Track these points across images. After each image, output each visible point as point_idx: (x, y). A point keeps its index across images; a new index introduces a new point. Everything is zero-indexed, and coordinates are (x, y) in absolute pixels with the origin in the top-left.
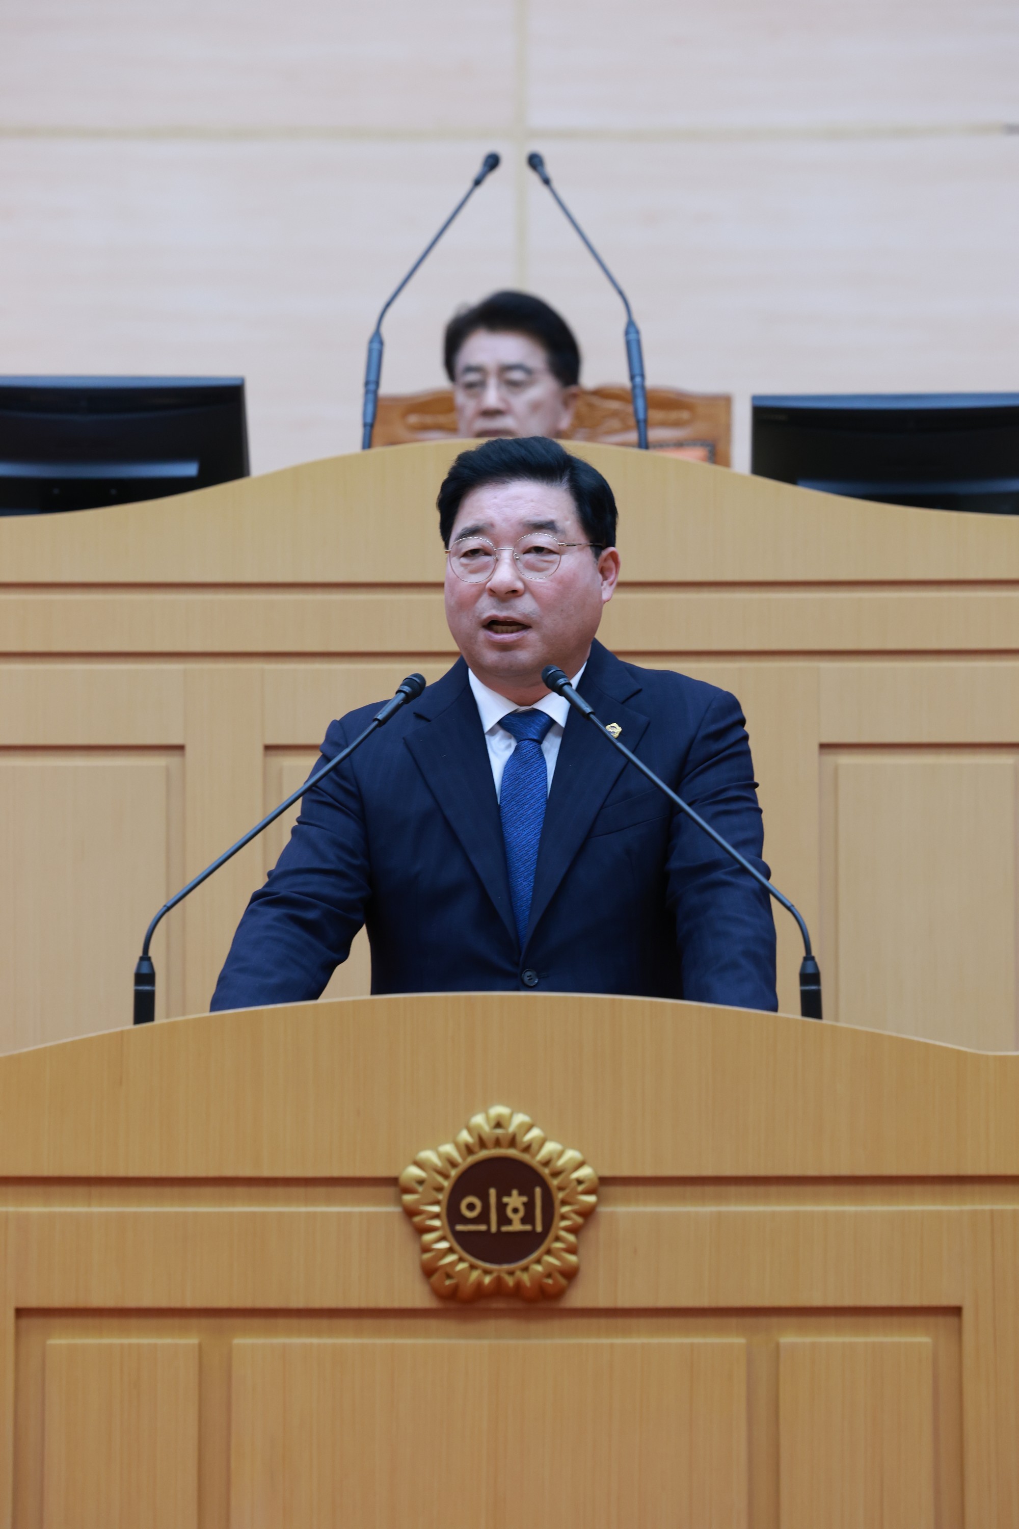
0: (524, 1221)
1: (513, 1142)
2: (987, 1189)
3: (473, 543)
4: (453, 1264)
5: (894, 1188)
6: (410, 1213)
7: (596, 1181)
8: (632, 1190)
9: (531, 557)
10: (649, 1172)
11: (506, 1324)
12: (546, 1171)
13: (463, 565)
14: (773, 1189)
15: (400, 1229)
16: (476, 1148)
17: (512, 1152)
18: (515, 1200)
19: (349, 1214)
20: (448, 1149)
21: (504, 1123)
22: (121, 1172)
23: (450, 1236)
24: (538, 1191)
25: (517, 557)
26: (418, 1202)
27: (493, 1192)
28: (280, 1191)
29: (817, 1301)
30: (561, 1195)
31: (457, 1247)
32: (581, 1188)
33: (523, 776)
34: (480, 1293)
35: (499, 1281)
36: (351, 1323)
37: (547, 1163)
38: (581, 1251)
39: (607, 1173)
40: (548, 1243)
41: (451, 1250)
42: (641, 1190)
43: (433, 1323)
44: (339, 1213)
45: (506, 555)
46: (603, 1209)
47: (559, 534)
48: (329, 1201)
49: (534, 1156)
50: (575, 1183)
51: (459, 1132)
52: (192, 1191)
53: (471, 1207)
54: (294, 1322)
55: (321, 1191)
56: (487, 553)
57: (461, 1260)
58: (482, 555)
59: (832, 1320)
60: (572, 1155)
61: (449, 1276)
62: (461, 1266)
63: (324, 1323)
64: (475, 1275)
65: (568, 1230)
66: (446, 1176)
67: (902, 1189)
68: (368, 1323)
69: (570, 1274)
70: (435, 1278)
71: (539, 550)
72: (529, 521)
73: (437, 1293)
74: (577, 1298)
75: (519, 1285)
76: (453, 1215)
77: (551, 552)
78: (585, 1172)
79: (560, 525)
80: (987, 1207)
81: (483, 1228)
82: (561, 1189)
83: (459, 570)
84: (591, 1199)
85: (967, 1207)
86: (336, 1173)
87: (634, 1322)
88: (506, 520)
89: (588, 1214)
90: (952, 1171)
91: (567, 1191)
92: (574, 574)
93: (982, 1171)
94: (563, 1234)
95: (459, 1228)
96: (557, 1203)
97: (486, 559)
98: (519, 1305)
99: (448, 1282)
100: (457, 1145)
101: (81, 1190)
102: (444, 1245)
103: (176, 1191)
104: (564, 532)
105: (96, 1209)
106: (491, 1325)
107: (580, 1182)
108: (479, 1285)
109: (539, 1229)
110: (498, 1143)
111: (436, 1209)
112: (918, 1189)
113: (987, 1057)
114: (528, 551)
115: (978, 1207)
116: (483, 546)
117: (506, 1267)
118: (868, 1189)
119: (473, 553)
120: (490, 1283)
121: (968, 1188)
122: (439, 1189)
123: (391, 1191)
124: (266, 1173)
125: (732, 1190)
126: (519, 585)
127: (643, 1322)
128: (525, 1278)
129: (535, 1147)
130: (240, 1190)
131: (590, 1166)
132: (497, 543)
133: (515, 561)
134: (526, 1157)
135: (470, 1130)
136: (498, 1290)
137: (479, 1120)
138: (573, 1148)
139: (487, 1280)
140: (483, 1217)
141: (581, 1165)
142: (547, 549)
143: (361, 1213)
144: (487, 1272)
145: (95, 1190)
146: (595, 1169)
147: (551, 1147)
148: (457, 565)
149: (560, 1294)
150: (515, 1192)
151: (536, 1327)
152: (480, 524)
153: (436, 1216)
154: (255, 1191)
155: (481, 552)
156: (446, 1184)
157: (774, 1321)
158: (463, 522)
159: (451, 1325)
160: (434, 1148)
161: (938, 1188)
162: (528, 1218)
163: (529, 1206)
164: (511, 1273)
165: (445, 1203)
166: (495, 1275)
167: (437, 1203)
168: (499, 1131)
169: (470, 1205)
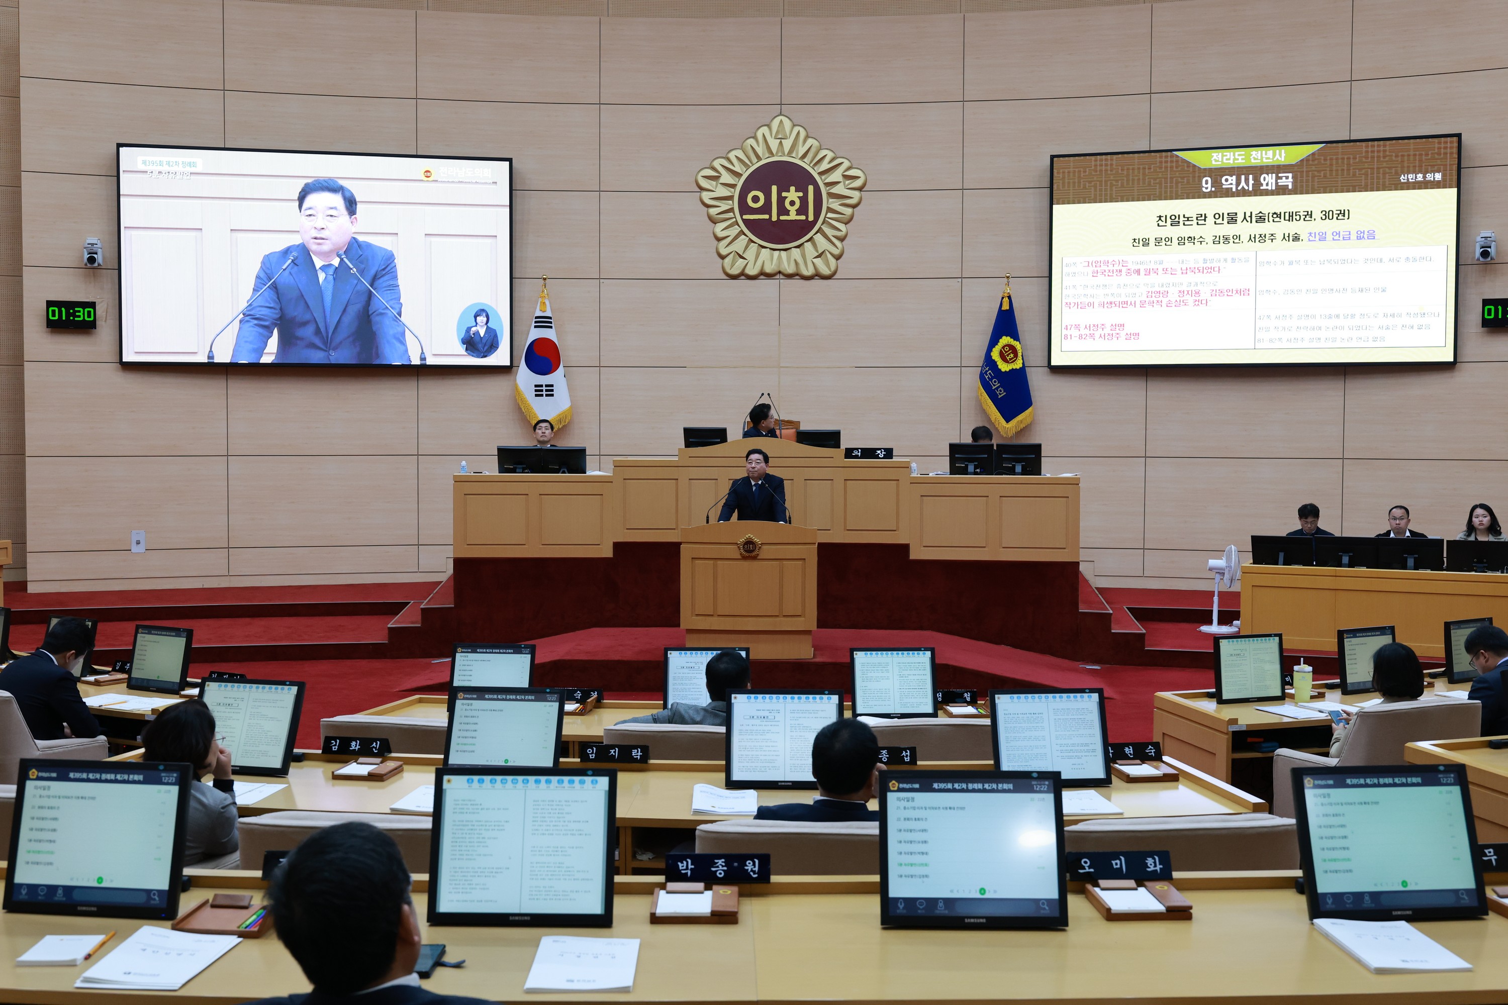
1: (751, 539)
4: (744, 553)
6: (739, 547)
7: (761, 544)
11: (750, 561)
15: (738, 549)
16: (747, 539)
18: (751, 546)
20: (743, 539)
21: (750, 536)
37: (755, 541)
38: (760, 551)
39: (764, 542)
40: (755, 551)
42: (767, 545)
43: (741, 560)
44: (731, 547)
54: (726, 560)
55: (728, 544)
61: (743, 555)
63: (730, 560)
64: (746, 554)
69: (758, 555)
74: (758, 558)
75: (752, 556)
76: (744, 547)
82: (757, 544)
89: (760, 547)
94: (757, 550)
96: (756, 546)
98: (752, 558)
101: (701, 544)
102: (743, 551)
105: (703, 546)
106: (748, 561)
107: (759, 544)
110: (749, 539)
120: (748, 556)
123: (736, 544)
125: (778, 545)
129: (754, 539)
135: (745, 537)
137: (747, 536)
140: (747, 548)
141: (759, 541)
144: (748, 554)
146: (761, 542)
147: (756, 539)
149: (757, 557)
151: (753, 561)
153: (742, 548)
156: (743, 544)
159: (743, 560)
162: (753, 548)
164: (751, 554)
165: (742, 546)
169: (746, 546)
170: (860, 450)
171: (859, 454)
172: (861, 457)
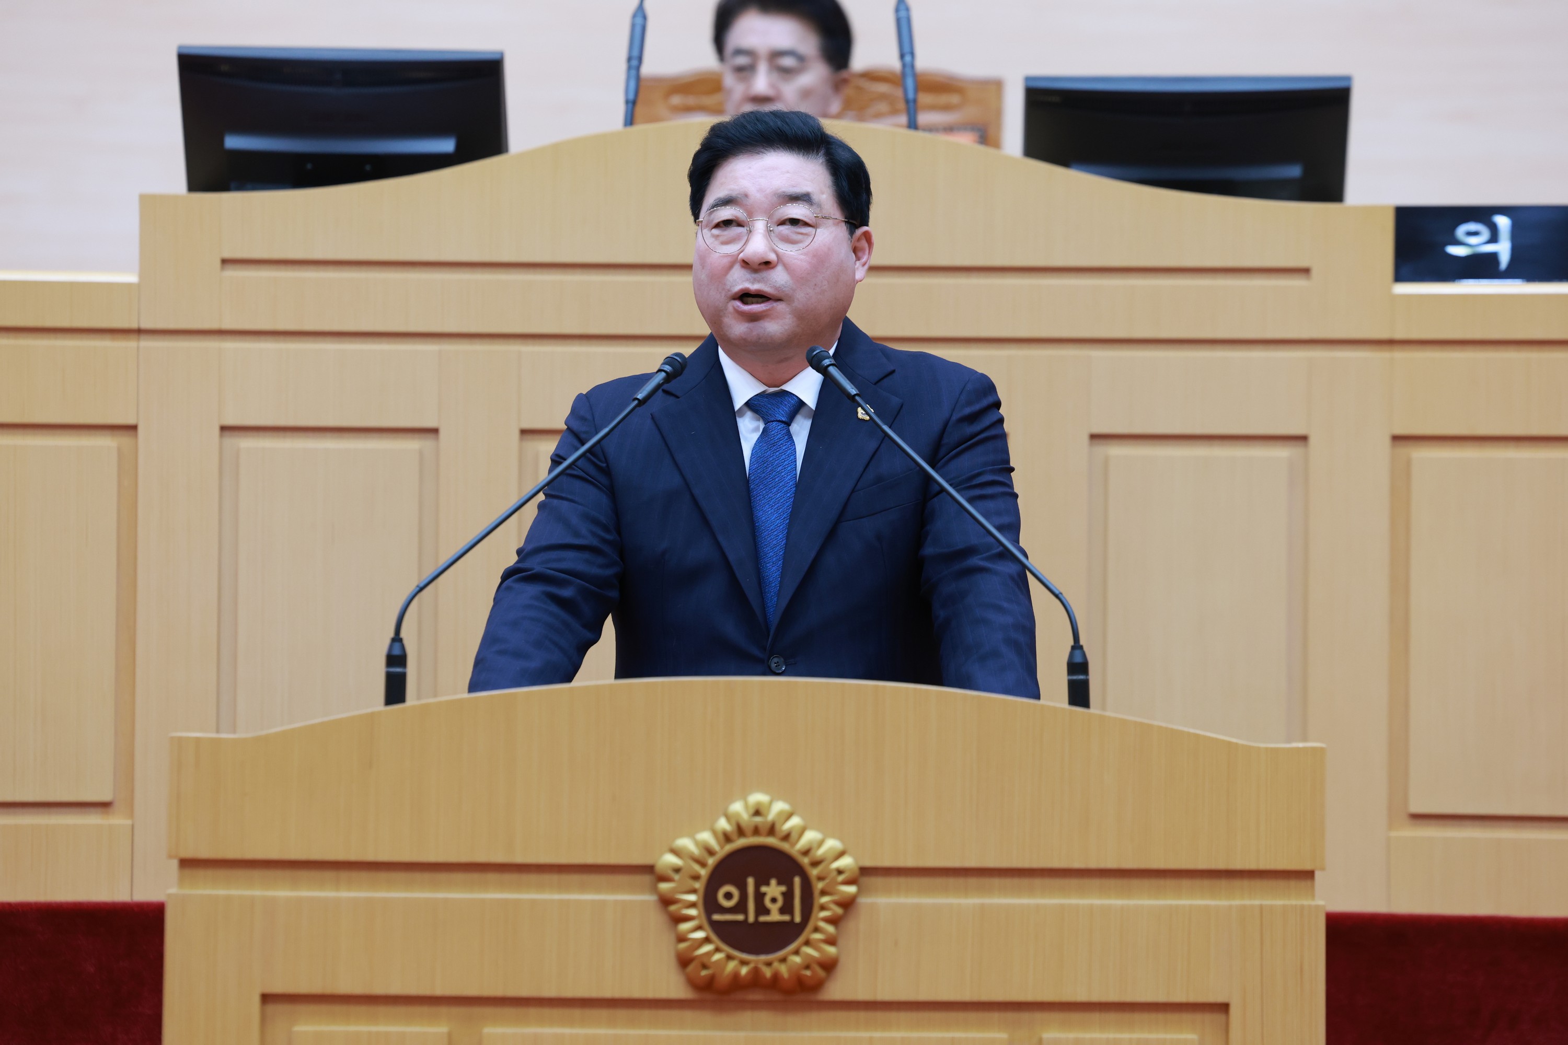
0: (782, 911)
1: (772, 830)
2: (1258, 883)
3: (726, 213)
4: (709, 954)
5: (1162, 882)
6: (666, 902)
7: (857, 871)
8: (893, 881)
9: (786, 230)
10: (911, 863)
11: (763, 1016)
12: (805, 861)
13: (717, 237)
14: (1038, 882)
15: (656, 919)
16: (734, 836)
17: (771, 841)
18: (773, 890)
19: (604, 902)
20: (706, 836)
21: (763, 810)
22: (370, 857)
23: (706, 926)
24: (797, 880)
25: (771, 229)
26: (675, 891)
27: (751, 881)
28: (533, 878)
29: (1081, 995)
30: (820, 885)
31: (713, 937)
32: (841, 878)
33: (771, 459)
34: (737, 985)
35: (756, 972)
36: (604, 1013)
37: (806, 853)
38: (841, 942)
39: (868, 863)
40: (807, 933)
41: (707, 940)
42: (903, 881)
43: (689, 1015)
44: (593, 901)
45: (760, 226)
46: (863, 900)
47: (814, 207)
48: (583, 888)
49: (793, 845)
50: (835, 873)
51: (715, 820)
52: (443, 876)
53: (728, 896)
54: (546, 1012)
55: (575, 878)
56: (740, 224)
57: (717, 950)
58: (734, 226)
59: (1096, 1016)
60: (832, 844)
61: (705, 966)
62: (718, 956)
63: (577, 1012)
64: (731, 966)
65: (828, 920)
66: (703, 864)
67: (1170, 883)
68: (622, 1013)
69: (829, 966)
70: (690, 968)
71: (794, 222)
72: (784, 192)
73: (693, 983)
74: (836, 990)
75: (776, 977)
76: (710, 904)
77: (806, 224)
78: (846, 862)
79: (815, 197)
80: (1257, 902)
81: (740, 917)
82: (820, 878)
83: (710, 241)
84: (852, 889)
85: (1237, 902)
86: (590, 859)
87: (893, 1015)
88: (760, 190)
89: (847, 904)
90: (1221, 865)
91: (827, 881)
92: (829, 249)
93: (1252, 866)
94: (822, 924)
95: (717, 917)
96: (816, 893)
97: (740, 229)
98: (777, 996)
99: (704, 973)
100: (714, 833)
101: (329, 874)
102: (700, 935)
103: (427, 876)
104: (819, 206)
105: (344, 894)
106: (747, 1016)
107: (840, 872)
108: (736, 975)
109: (798, 919)
110: (756, 831)
111: (692, 898)
112: (1185, 883)
113: (1259, 748)
114: (782, 223)
115: (1247, 902)
116: (736, 217)
117: (763, 958)
118: (1135, 882)
119: (727, 223)
120: (748, 973)
121: (1237, 883)
122: (696, 877)
123: (647, 879)
124: (519, 859)
125: (996, 881)
126: (772, 257)
127: (904, 1016)
128: (783, 969)
129: (794, 836)
130: (492, 877)
131: (851, 855)
132: (750, 214)
133: (769, 231)
134: (785, 846)
135: (728, 818)
136: (756, 981)
137: (737, 807)
138: (833, 836)
139: (744, 971)
140: (741, 907)
141: (841, 854)
142: (802, 221)
143: (616, 902)
144: (744, 963)
145: (344, 875)
146: (856, 859)
147: (810, 836)
148: (707, 238)
149: (818, 986)
150: (773, 882)
151: (793, 1019)
152: (734, 194)
153: (693, 905)
154: (508, 877)
155: (734, 224)
156: (704, 872)
157: (1038, 1016)
158: (716, 192)
159: (706, 1016)
160: (692, 836)
161: (1206, 883)
162: (787, 908)
163: (788, 896)
164: (769, 964)
165: (701, 892)
166: (752, 965)
167: (694, 891)
168: (758, 819)
169: (727, 894)
170: (1503, 222)
171: (1503, 250)
172: (1510, 273)
